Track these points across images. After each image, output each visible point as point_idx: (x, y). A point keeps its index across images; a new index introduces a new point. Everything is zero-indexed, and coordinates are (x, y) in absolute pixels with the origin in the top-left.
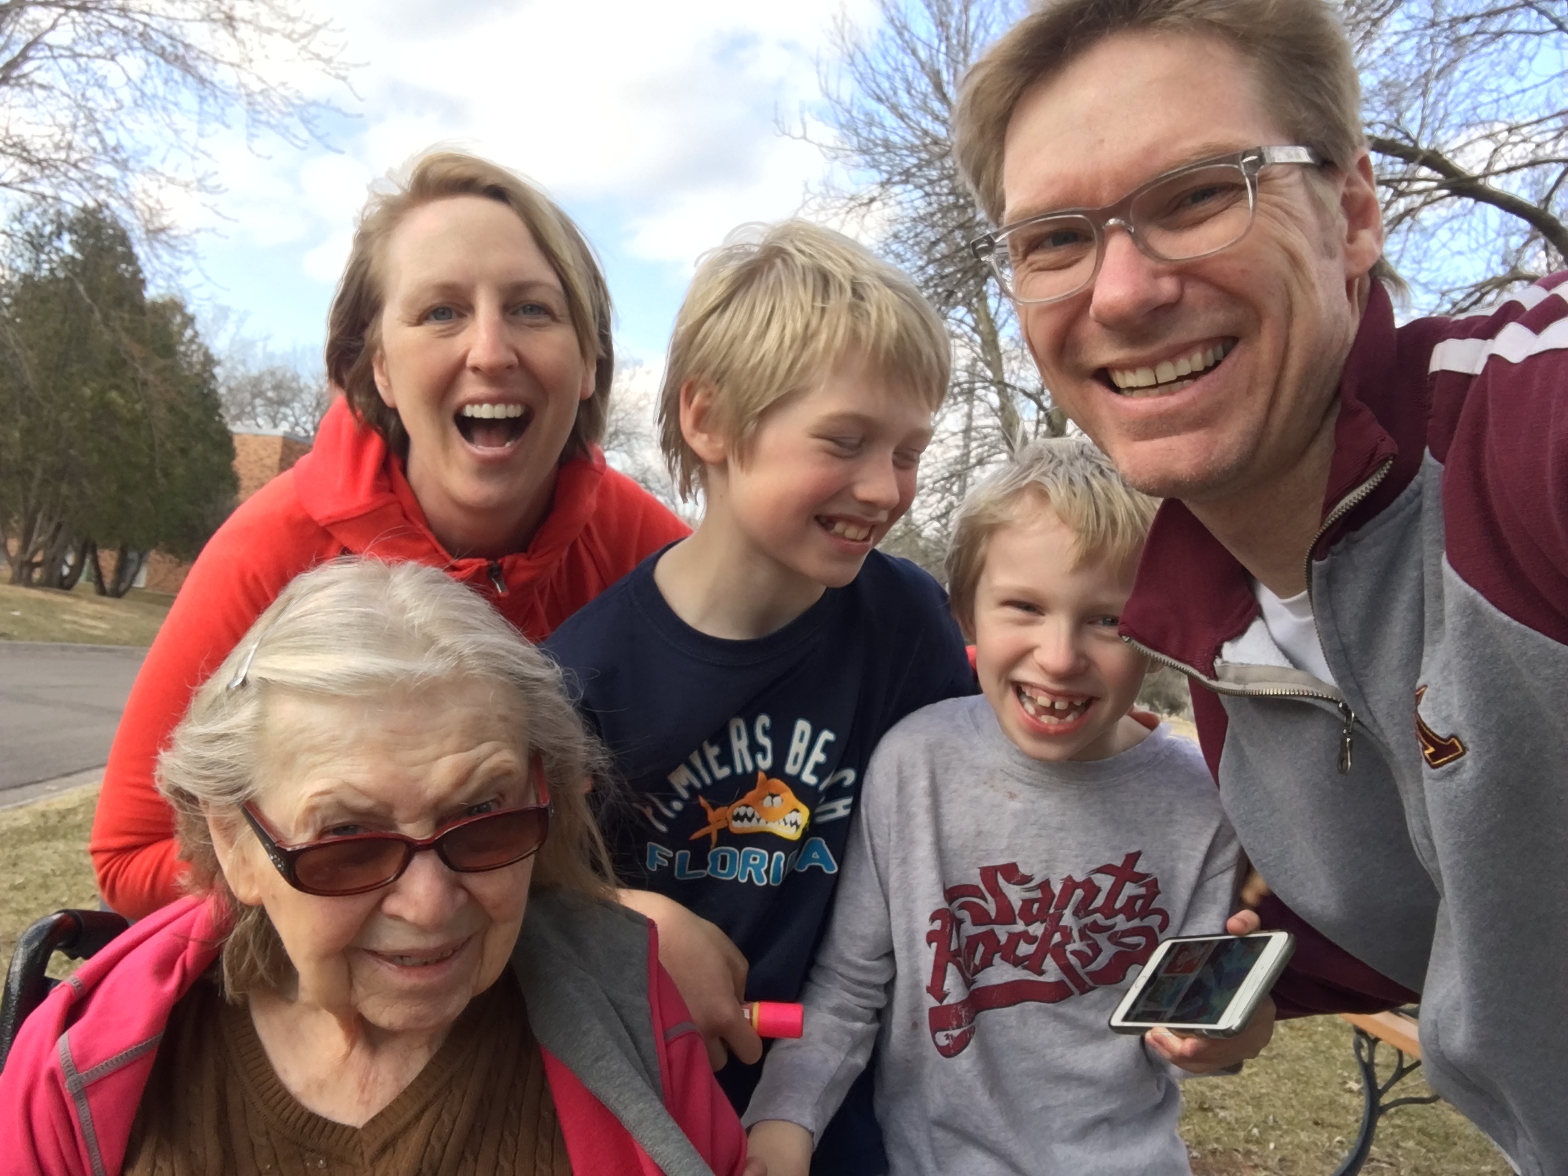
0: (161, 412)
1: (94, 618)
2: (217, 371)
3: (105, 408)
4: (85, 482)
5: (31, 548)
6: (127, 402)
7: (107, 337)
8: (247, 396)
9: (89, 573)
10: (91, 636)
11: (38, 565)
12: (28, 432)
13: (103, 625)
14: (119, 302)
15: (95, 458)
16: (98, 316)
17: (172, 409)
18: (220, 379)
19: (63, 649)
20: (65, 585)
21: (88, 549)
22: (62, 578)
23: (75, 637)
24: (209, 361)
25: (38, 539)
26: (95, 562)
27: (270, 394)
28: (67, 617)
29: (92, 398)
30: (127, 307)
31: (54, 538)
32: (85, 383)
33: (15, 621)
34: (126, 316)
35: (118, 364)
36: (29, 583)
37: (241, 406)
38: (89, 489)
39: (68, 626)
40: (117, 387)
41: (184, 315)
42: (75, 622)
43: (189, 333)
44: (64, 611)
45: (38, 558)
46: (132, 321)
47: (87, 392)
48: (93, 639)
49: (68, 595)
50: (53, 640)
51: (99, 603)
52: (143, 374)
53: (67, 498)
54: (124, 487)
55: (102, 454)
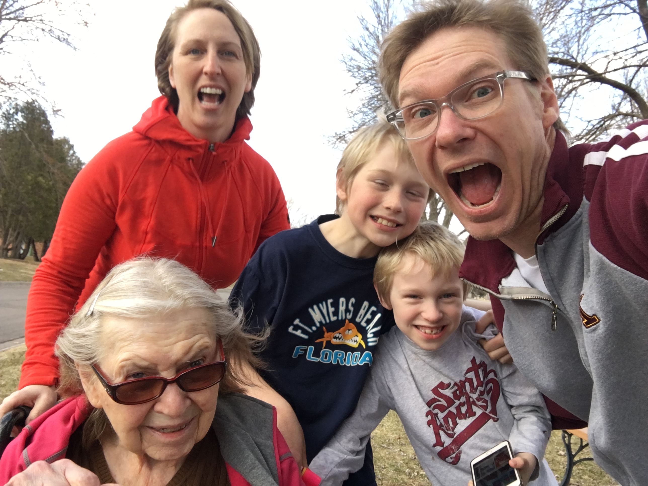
3: (37, 183)
4: (29, 215)
5: (7, 243)
6: (46, 181)
7: (37, 154)
9: (31, 251)
11: (10, 249)
12: (5, 194)
14: (42, 140)
15: (33, 205)
16: (33, 146)
19: (21, 284)
20: (22, 257)
21: (31, 242)
22: (20, 255)
23: (25, 279)
24: (80, 163)
25: (10, 239)
26: (34, 247)
28: (22, 271)
29: (31, 180)
30: (45, 142)
31: (16, 238)
32: (28, 174)
34: (45, 146)
35: (42, 166)
36: (6, 257)
38: (30, 218)
39: (23, 274)
40: (42, 175)
41: (69, 145)
42: (26, 273)
43: (71, 152)
44: (21, 269)
45: (10, 247)
46: (47, 148)
47: (29, 177)
49: (23, 262)
50: (17, 280)
51: (35, 264)
52: (52, 170)
53: (22, 221)
54: (45, 216)
55: (36, 203)
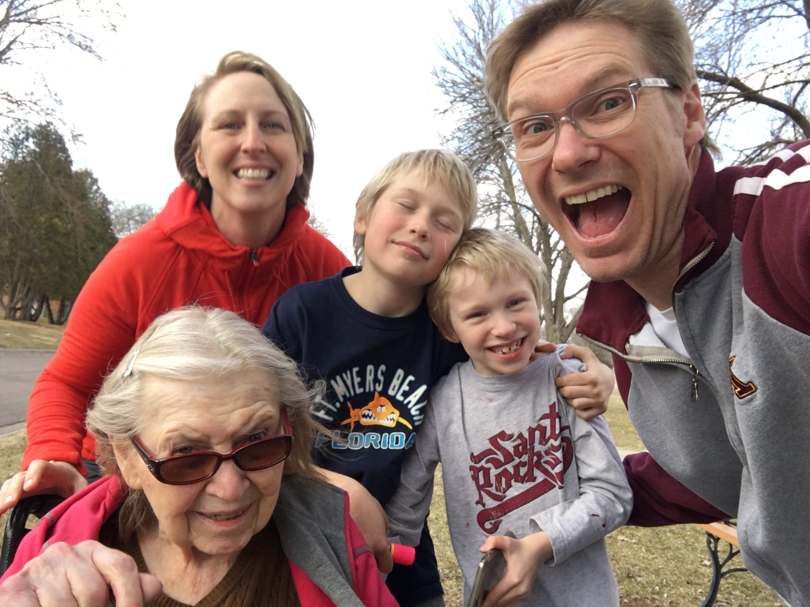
0: (81, 229)
1: (48, 336)
2: (110, 207)
3: (52, 228)
4: (42, 265)
5: (15, 301)
6: (63, 224)
7: (52, 190)
8: (125, 219)
9: (45, 312)
10: (46, 345)
11: (19, 309)
12: (13, 240)
13: (52, 339)
14: (59, 173)
15: (47, 254)
16: (47, 180)
17: (86, 227)
18: (111, 211)
19: (33, 352)
20: (33, 319)
21: (44, 300)
22: (31, 316)
23: (38, 346)
24: (105, 202)
25: (18, 295)
26: (48, 306)
27: (137, 218)
28: (34, 336)
29: (45, 222)
30: (62, 175)
31: (27, 295)
32: (41, 215)
33: (7, 339)
34: (62, 180)
35: (58, 205)
36: (14, 319)
37: (123, 224)
38: (44, 270)
39: (35, 340)
40: (58, 217)
41: (92, 178)
42: (38, 339)
43: (95, 187)
44: (33, 333)
45: (19, 306)
46: (65, 182)
47: (43, 219)
48: (48, 347)
49: (34, 324)
50: (27, 348)
51: (50, 328)
52: (71, 209)
53: (33, 274)
54: (62, 268)
55: (51, 251)
